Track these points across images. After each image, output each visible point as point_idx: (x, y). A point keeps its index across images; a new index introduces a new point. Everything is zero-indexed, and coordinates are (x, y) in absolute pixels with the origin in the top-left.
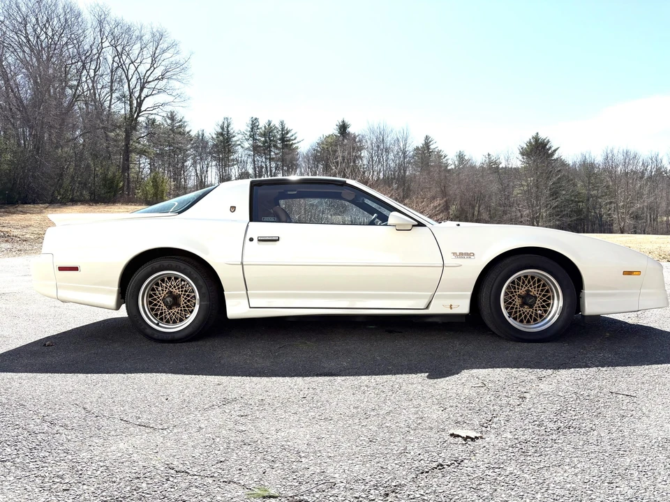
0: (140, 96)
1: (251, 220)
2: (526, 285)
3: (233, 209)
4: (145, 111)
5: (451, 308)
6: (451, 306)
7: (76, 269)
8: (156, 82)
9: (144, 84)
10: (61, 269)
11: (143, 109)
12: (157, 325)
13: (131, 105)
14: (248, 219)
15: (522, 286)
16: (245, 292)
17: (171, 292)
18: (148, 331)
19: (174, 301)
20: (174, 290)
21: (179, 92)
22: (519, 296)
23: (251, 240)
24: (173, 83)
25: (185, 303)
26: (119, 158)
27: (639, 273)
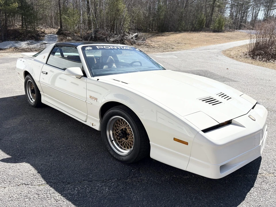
2: (125, 125)
5: (93, 125)
6: (93, 124)
12: (31, 99)
27: (187, 143)
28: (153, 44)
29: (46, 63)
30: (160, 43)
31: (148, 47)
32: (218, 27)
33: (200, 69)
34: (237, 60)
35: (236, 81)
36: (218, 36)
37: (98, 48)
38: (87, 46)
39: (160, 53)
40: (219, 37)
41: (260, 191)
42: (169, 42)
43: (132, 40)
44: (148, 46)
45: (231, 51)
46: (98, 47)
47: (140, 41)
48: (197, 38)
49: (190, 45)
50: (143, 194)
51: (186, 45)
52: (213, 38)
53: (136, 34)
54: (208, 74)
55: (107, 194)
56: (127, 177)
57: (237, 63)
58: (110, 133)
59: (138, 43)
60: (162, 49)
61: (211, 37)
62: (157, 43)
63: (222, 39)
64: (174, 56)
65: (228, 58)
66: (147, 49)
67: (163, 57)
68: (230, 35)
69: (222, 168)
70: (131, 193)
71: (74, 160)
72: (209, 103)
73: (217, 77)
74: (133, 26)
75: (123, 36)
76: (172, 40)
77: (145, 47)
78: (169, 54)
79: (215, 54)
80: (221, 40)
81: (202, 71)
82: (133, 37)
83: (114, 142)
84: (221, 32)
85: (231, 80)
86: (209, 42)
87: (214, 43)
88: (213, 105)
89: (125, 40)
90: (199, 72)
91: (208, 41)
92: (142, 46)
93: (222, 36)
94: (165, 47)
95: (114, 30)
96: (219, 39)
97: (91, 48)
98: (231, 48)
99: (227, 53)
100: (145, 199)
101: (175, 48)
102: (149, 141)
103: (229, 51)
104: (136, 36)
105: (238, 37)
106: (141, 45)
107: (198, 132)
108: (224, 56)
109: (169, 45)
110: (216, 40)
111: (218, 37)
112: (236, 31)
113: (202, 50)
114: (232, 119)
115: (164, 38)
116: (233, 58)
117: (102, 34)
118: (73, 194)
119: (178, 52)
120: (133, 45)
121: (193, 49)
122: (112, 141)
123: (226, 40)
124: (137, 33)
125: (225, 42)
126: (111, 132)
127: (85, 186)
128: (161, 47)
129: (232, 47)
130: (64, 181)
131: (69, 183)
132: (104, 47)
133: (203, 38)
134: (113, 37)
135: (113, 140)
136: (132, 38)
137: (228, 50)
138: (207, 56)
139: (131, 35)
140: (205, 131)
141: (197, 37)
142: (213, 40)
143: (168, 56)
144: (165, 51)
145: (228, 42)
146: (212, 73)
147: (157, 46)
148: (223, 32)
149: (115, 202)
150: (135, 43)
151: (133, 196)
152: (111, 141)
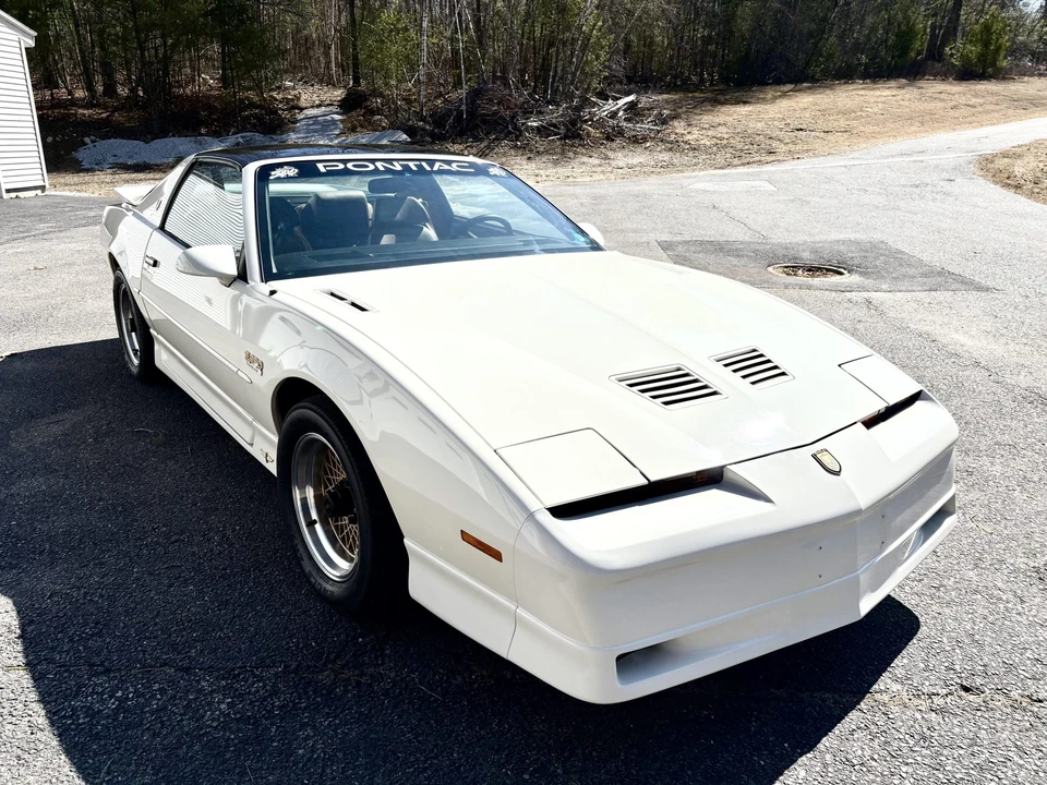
3: (159, 204)
6: (267, 455)
14: (159, 223)
27: (497, 556)
28: (694, 136)
29: (162, 228)
30: (725, 130)
31: (670, 149)
32: (982, 57)
33: (852, 236)
34: (1031, 195)
35: (987, 290)
36: (976, 96)
37: (323, 170)
38: (281, 165)
39: (712, 172)
40: (981, 101)
41: (825, 765)
42: (759, 125)
43: (611, 122)
44: (674, 146)
45: (1020, 156)
46: (325, 167)
47: (645, 126)
48: (880, 105)
49: (846, 135)
50: (347, 734)
51: (830, 137)
52: (954, 103)
53: (632, 98)
54: (876, 258)
55: (215, 724)
56: (325, 665)
57: (1028, 209)
58: (305, 496)
59: (634, 133)
60: (728, 155)
61: (943, 100)
62: (710, 133)
63: (994, 107)
64: (766, 184)
65: (998, 186)
66: (666, 156)
67: (716, 188)
68: (1031, 92)
69: (628, 663)
70: (303, 726)
71: (171, 586)
72: (654, 397)
73: (912, 271)
74: (619, 68)
75: (578, 109)
76: (773, 119)
77: (659, 149)
78: (748, 174)
79: (943, 170)
80: (987, 112)
81: (858, 243)
82: (618, 109)
83: (318, 527)
85: (966, 283)
86: (928, 121)
87: (957, 123)
88: (666, 403)
89: (586, 121)
90: (842, 248)
91: (927, 118)
92: (648, 145)
93: (997, 94)
94: (739, 147)
95: (545, 82)
96: (980, 109)
97: (293, 172)
98: (1019, 146)
99: (997, 166)
100: (340, 755)
101: (782, 148)
102: (403, 537)
103: (1006, 160)
104: (632, 106)
106: (645, 139)
107: (531, 516)
108: (981, 181)
109: (758, 138)
110: (964, 111)
111: (974, 101)
113: (893, 156)
114: (725, 466)
115: (743, 110)
116: (1018, 187)
117: (499, 103)
118: (100, 711)
119: (789, 165)
120: (613, 140)
121: (856, 155)
122: (311, 524)
123: (1010, 112)
124: (638, 93)
125: (1006, 119)
126: (310, 493)
127: (156, 686)
128: (725, 146)
129: (1027, 142)
130: (96, 660)
131: (107, 671)
132: (350, 166)
133: (907, 103)
134: (541, 113)
135: (315, 522)
136: (614, 115)
137: (1005, 155)
138: (903, 181)
139: (610, 101)
140: (563, 512)
141: (884, 103)
142: (952, 113)
143: (741, 185)
144: (736, 161)
145: (1019, 118)
146: (899, 252)
147: (708, 143)
148: (1004, 79)
149: (228, 755)
150: (620, 133)
151: (307, 738)
152: (307, 526)
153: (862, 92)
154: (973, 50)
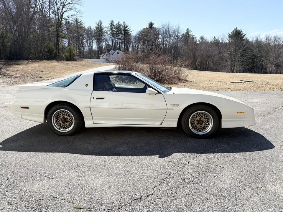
0: (62, 11)
1: (94, 90)
2: (200, 117)
3: (87, 85)
4: (64, 18)
5: (170, 125)
7: (28, 108)
8: (69, 5)
9: (63, 6)
10: (22, 108)
11: (63, 17)
12: (59, 129)
13: (58, 15)
14: (92, 89)
15: (198, 117)
16: (92, 118)
17: (64, 117)
18: (56, 132)
19: (65, 120)
20: (65, 116)
21: (78, 9)
22: (197, 121)
23: (93, 98)
24: (76, 6)
25: (70, 121)
26: (54, 40)
28: (12, 74)
30: (20, 72)
31: (9, 77)
42: (30, 71)
48: (57, 66)
61: (69, 65)
62: (17, 73)
68: (84, 64)
76: (32, 69)
77: (5, 77)
84: (73, 60)
91: (70, 69)
94: (30, 76)
96: (78, 67)
101: (42, 76)
105: (91, 65)
109: (33, 74)
110: (76, 68)
111: (76, 65)
112: (83, 59)
115: (21, 67)
128: (25, 76)
142: (74, 68)
153: (49, 63)
154: (68, 54)
